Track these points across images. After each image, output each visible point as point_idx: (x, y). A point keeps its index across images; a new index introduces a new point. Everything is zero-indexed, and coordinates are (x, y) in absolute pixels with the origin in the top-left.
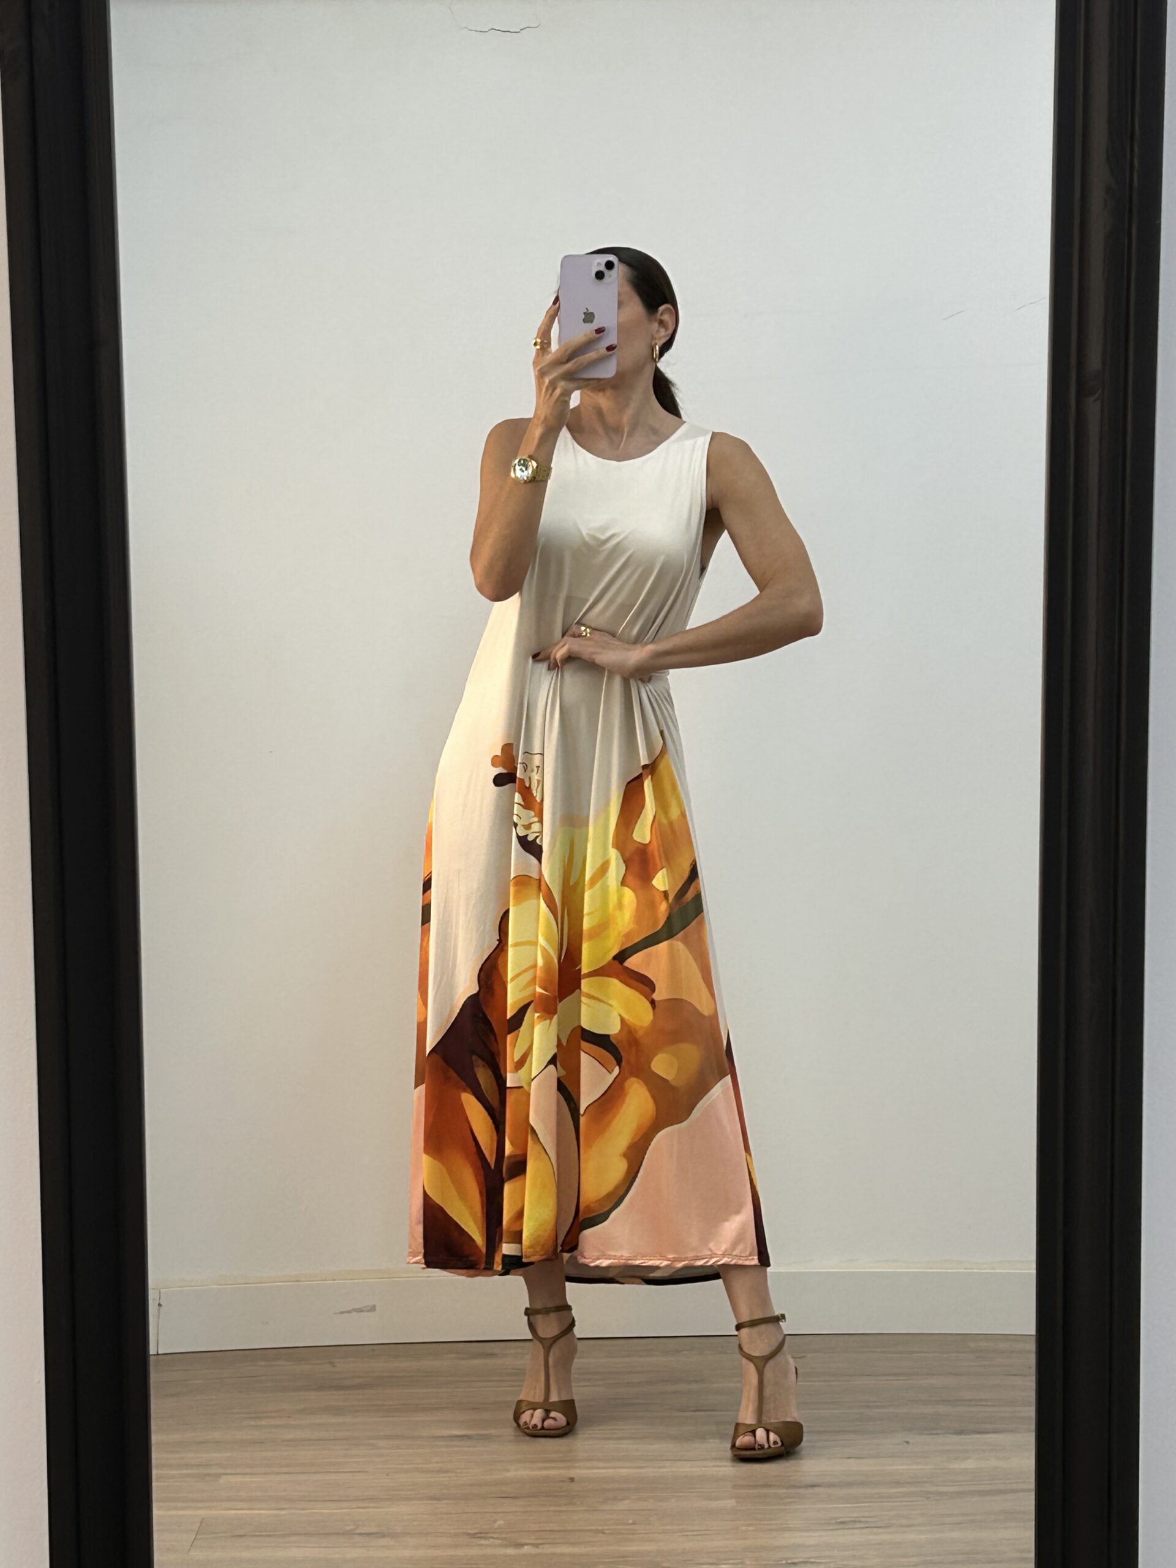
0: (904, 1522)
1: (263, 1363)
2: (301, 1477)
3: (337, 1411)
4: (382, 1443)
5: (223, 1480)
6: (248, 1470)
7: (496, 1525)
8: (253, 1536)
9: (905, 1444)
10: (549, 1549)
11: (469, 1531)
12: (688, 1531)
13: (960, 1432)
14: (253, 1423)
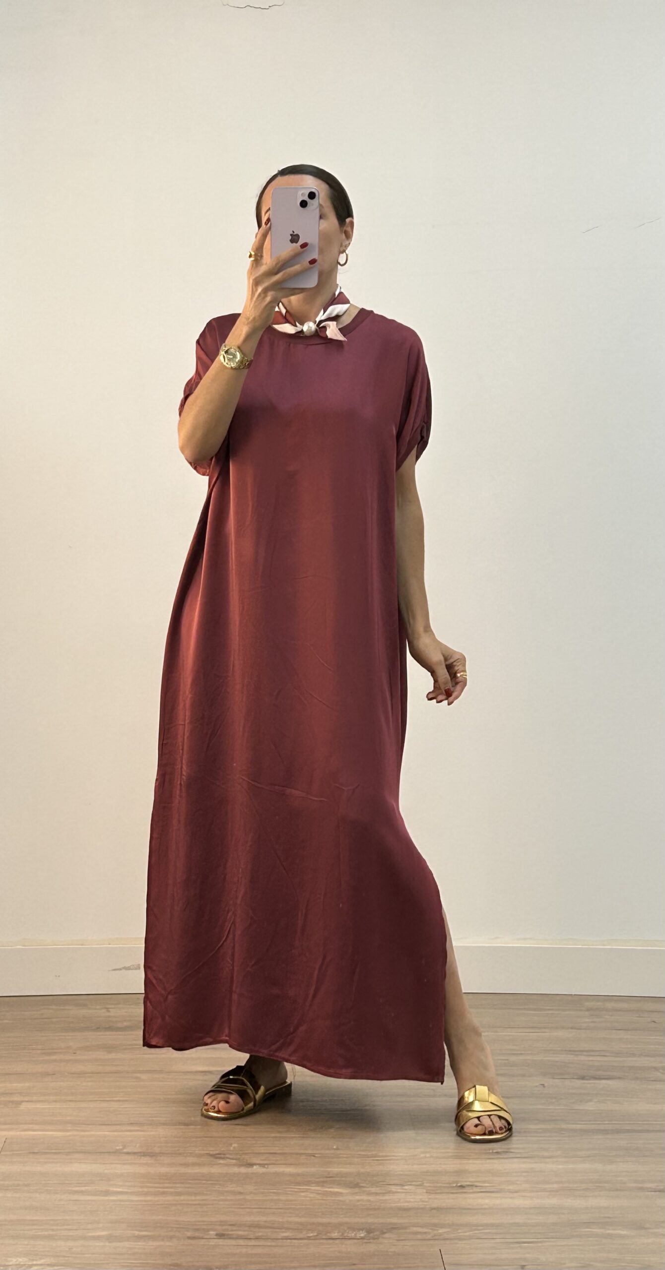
0: (546, 1154)
1: (54, 1007)
2: (84, 1105)
3: (110, 1048)
4: (144, 1077)
5: (23, 1106)
6: (42, 1098)
7: (232, 1148)
8: (46, 1153)
9: (542, 1086)
10: (272, 1169)
11: (211, 1152)
12: (379, 1157)
13: (583, 1078)
14: (47, 1058)
